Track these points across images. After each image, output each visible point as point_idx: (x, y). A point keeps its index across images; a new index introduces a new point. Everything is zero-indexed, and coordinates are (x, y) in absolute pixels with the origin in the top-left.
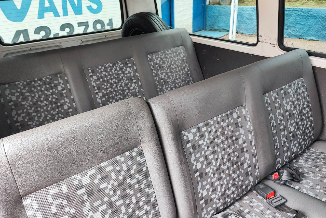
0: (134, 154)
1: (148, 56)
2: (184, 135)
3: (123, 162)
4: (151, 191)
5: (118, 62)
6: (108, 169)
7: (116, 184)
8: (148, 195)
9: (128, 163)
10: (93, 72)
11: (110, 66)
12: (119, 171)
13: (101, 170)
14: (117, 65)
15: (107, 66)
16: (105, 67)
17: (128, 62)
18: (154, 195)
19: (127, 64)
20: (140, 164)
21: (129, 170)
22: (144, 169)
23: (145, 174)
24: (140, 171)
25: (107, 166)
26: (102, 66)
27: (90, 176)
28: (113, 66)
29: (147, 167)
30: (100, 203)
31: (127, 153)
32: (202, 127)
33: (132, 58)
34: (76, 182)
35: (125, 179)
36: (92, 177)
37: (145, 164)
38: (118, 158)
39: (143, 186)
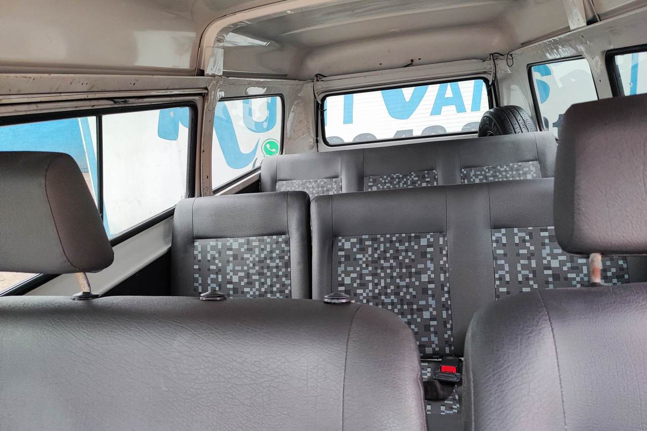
0: (280, 240)
1: (463, 170)
2: (340, 241)
3: (268, 243)
4: (288, 282)
5: (412, 173)
6: (254, 244)
7: (257, 259)
8: (284, 285)
9: (272, 246)
10: (374, 181)
11: (398, 178)
12: (263, 250)
13: (248, 243)
14: (408, 177)
15: (395, 176)
16: (392, 178)
17: (426, 176)
18: (289, 288)
19: (424, 177)
20: (283, 251)
21: (271, 252)
22: (286, 258)
23: (285, 263)
24: (281, 258)
25: (254, 241)
26: (389, 176)
27: (239, 243)
28: (403, 178)
29: (289, 257)
30: (240, 269)
31: (275, 237)
32: (367, 240)
33: (434, 171)
34: (228, 244)
35: (265, 258)
36: (241, 245)
37: (289, 253)
38: (266, 237)
39: (281, 273)
